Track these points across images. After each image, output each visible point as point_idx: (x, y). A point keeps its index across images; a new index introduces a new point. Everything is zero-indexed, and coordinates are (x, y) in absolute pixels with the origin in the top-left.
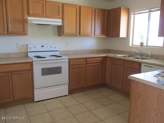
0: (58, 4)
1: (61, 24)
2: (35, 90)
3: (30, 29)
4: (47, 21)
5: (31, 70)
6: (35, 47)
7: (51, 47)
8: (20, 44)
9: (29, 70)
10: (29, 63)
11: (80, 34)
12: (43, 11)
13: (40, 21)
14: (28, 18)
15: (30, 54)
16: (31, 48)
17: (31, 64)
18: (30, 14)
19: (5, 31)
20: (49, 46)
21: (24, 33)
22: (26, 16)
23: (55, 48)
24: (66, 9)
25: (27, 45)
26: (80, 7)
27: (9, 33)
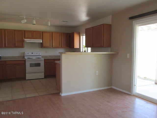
0: (40, 32)
1: (41, 42)
2: (26, 74)
3: (25, 45)
4: (34, 41)
5: (25, 64)
6: (28, 54)
7: (37, 53)
8: (21, 52)
9: (24, 64)
10: (24, 60)
11: (52, 47)
12: (32, 36)
13: (31, 41)
14: (25, 39)
15: (25, 57)
16: (26, 54)
17: (25, 61)
18: (26, 38)
19: (13, 46)
20: (36, 53)
21: (22, 46)
22: (24, 38)
23: (39, 54)
24: (44, 34)
25: (24, 52)
26: (52, 33)
27: (15, 47)
